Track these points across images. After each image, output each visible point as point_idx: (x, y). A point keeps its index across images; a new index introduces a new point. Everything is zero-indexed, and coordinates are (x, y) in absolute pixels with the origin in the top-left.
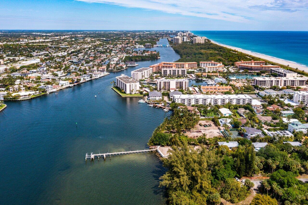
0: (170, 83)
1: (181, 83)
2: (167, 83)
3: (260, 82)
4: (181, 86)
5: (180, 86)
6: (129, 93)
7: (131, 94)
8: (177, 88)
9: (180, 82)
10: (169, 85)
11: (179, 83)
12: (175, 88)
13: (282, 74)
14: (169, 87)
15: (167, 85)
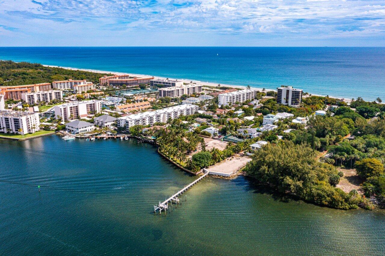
0: (77, 109)
1: (92, 106)
2: (73, 109)
3: (169, 93)
4: (92, 110)
5: (90, 110)
6: (27, 133)
7: (30, 133)
8: (88, 113)
9: (90, 104)
10: (77, 110)
11: (89, 106)
12: (86, 113)
13: (170, 83)
14: (78, 114)
15: (73, 112)
